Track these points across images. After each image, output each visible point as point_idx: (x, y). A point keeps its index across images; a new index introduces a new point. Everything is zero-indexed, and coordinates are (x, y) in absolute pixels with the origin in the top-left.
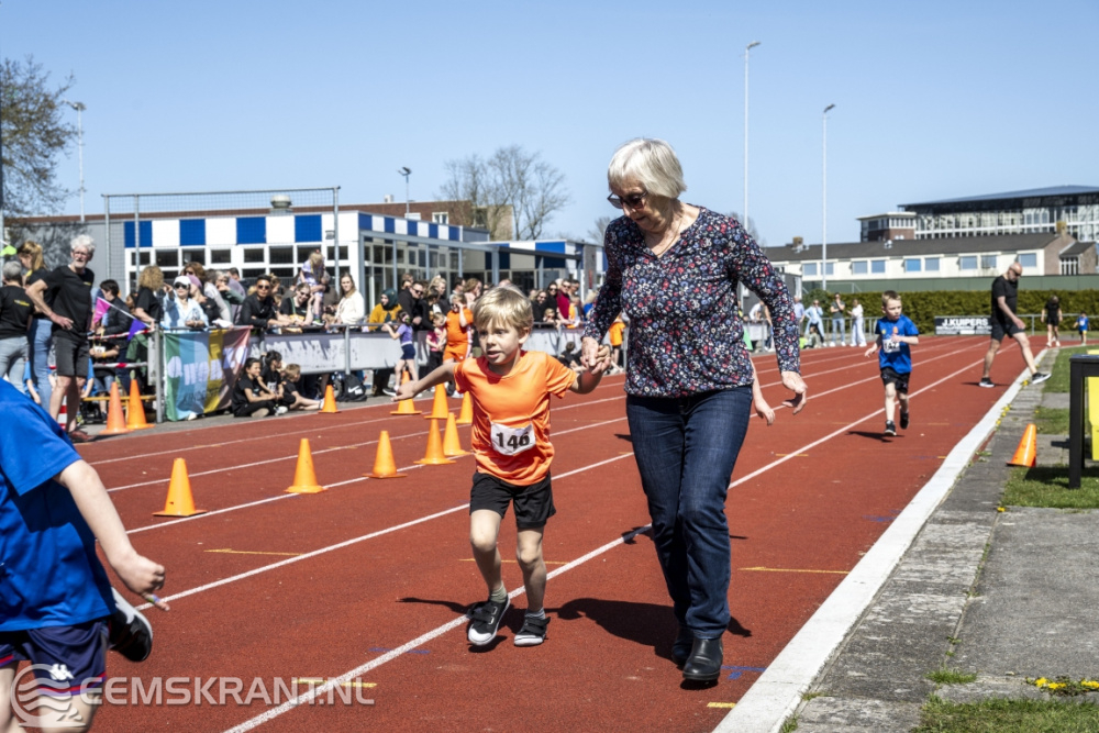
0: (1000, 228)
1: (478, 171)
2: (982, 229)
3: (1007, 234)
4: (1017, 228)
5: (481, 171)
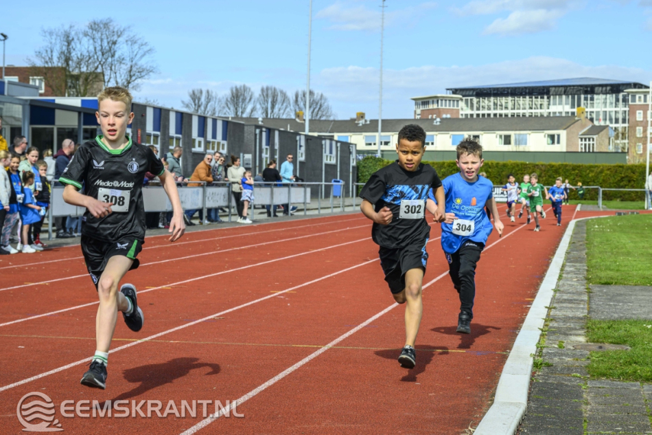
0: (531, 111)
1: (73, 39)
2: (516, 111)
3: (536, 116)
4: (545, 112)
5: (75, 39)
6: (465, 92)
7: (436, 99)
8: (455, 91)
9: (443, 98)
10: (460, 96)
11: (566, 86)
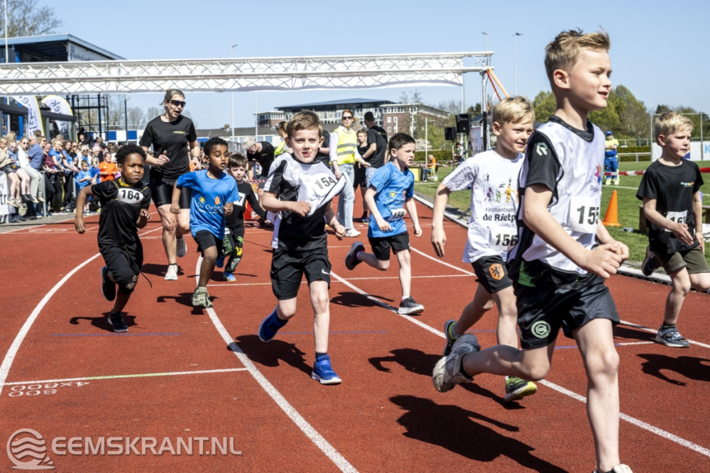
6: (286, 110)
7: (269, 114)
8: (280, 109)
9: (274, 114)
10: (283, 112)
11: (346, 105)
